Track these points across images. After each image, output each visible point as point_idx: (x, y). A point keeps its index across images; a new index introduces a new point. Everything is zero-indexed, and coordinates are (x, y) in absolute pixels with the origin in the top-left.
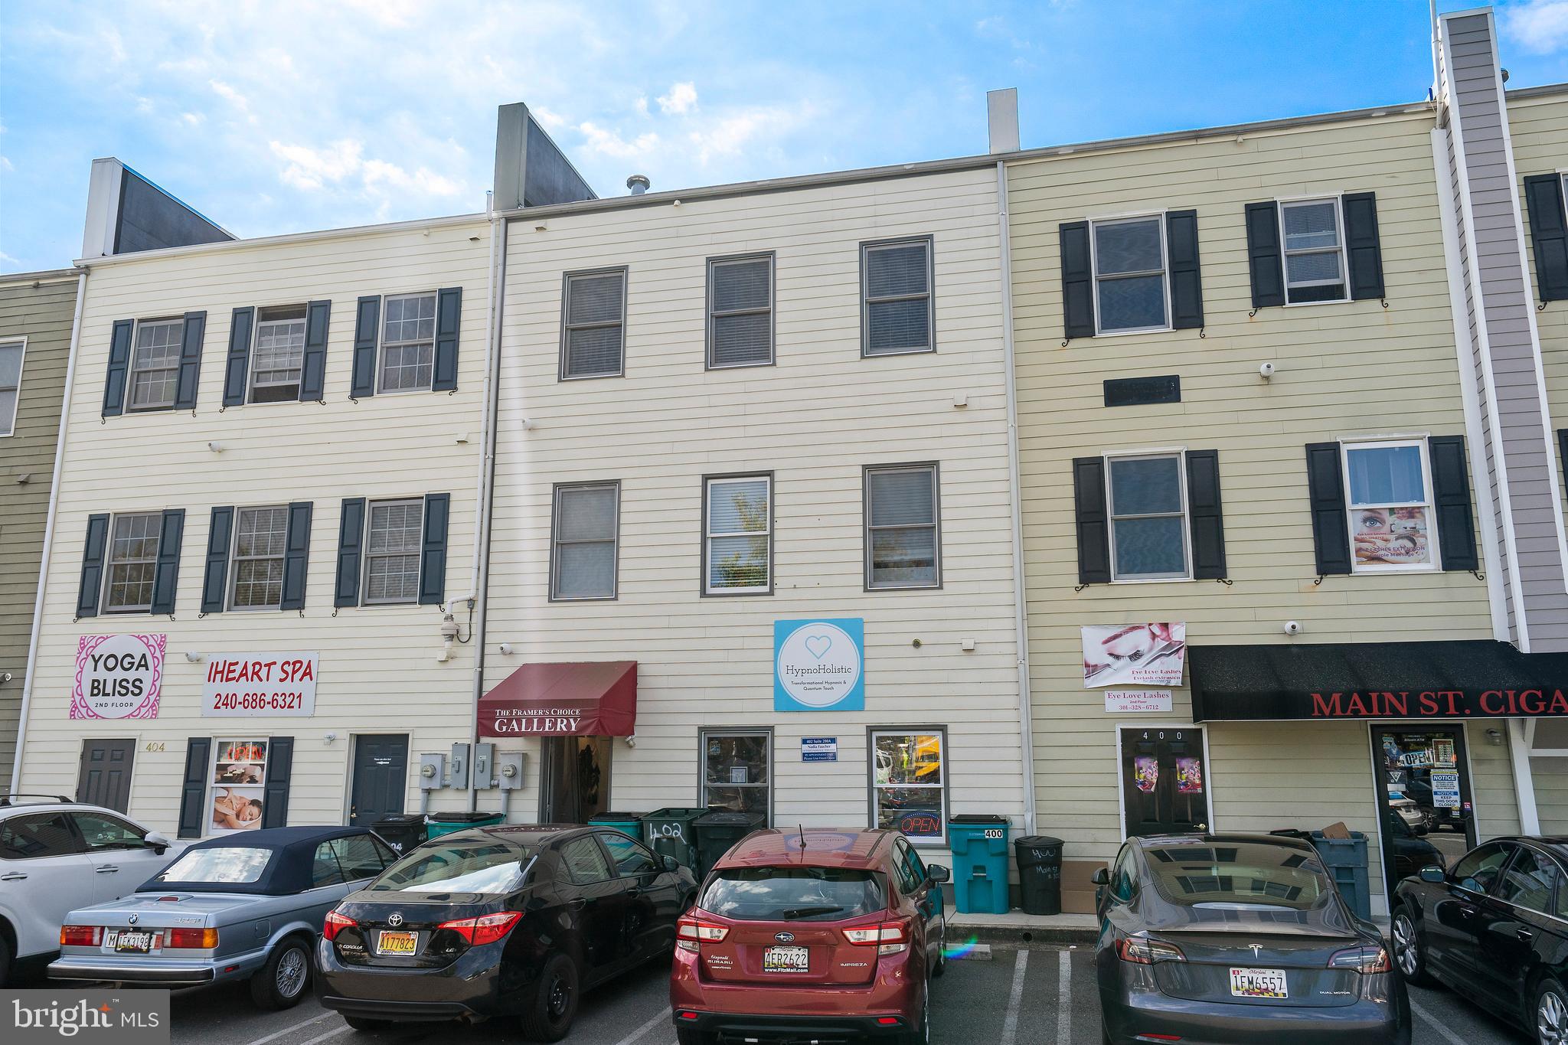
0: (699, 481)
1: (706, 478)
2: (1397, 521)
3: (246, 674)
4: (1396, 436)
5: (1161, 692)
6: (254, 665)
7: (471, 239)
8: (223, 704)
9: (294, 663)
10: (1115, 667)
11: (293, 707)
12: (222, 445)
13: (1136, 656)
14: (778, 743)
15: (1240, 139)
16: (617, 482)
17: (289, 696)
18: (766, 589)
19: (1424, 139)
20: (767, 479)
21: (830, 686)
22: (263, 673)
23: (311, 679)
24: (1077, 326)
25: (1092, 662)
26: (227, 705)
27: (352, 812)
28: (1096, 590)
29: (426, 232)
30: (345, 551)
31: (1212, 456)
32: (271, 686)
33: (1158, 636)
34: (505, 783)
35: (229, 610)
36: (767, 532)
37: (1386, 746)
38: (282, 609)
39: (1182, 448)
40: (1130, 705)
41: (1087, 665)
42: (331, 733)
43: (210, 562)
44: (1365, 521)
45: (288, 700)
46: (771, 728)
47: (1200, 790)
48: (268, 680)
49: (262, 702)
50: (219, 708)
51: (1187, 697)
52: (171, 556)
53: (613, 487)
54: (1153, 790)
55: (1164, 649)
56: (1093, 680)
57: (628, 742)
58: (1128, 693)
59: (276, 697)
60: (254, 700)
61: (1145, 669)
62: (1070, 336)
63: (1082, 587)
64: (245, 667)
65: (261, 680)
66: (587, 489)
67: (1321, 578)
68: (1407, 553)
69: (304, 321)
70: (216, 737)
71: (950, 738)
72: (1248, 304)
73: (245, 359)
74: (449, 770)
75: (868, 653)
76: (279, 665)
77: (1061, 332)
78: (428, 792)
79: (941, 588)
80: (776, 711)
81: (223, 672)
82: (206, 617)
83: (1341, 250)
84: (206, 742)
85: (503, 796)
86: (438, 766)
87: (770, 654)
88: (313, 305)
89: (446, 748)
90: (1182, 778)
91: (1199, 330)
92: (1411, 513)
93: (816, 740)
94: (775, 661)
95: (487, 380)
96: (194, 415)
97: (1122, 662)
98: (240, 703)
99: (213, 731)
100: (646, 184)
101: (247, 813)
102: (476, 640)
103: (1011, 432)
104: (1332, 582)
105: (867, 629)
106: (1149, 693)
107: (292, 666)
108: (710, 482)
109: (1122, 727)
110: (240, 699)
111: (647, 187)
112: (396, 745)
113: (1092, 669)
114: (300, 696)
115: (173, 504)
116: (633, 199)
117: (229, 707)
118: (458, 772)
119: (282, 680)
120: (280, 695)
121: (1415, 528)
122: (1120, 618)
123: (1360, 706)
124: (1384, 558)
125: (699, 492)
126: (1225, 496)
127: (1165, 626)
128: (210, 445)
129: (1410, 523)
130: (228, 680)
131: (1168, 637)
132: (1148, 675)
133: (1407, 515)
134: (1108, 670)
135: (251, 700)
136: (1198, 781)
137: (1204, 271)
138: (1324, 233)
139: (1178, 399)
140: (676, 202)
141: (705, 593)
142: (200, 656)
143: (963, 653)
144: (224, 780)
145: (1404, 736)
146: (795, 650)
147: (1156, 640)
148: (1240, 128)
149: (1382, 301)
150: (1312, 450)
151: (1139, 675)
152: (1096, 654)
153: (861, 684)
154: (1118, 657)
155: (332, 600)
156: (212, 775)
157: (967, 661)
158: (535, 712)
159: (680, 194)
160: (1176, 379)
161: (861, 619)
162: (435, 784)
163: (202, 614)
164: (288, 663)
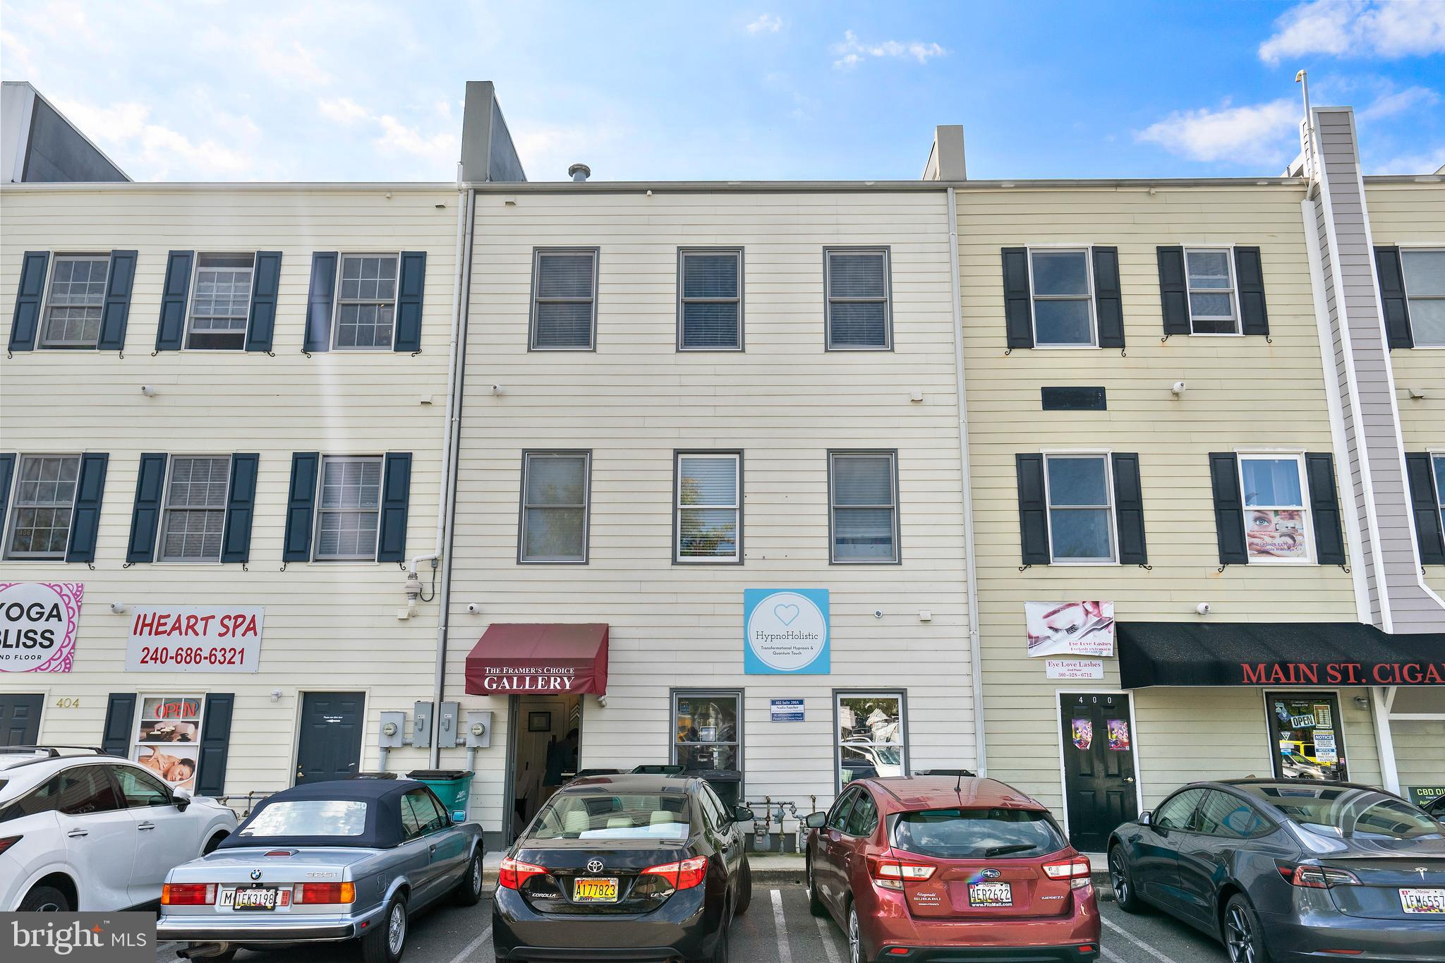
0: (671, 455)
1: (677, 452)
2: (1281, 521)
3: (179, 628)
4: (1280, 450)
5: (1094, 662)
6: (189, 618)
7: (437, 206)
8: (151, 659)
9: (236, 618)
10: (1054, 639)
11: (234, 663)
12: (156, 389)
13: (1072, 629)
14: (748, 703)
15: (1153, 191)
16: (589, 451)
17: (230, 652)
18: (736, 559)
19: (1295, 208)
20: (737, 457)
21: (798, 651)
22: (200, 627)
23: (256, 634)
24: (1018, 338)
25: (1034, 634)
26: (156, 659)
27: (298, 771)
28: (1037, 570)
29: (388, 195)
30: (295, 505)
31: (1134, 458)
32: (209, 641)
33: (1090, 613)
34: (472, 741)
35: (158, 560)
36: (737, 506)
37: (1278, 710)
38: (223, 561)
39: (1109, 450)
40: (1067, 673)
41: (1030, 637)
42: (277, 690)
43: (138, 510)
44: (1256, 520)
45: (228, 656)
46: (742, 690)
47: (1127, 748)
48: (205, 634)
49: (198, 658)
50: (147, 662)
51: (1116, 666)
52: (90, 503)
53: (584, 456)
54: (1088, 747)
55: (1097, 623)
56: (1035, 650)
57: (601, 702)
58: (1065, 662)
59: (214, 652)
60: (188, 655)
61: (1080, 641)
62: (1011, 346)
63: (1025, 568)
64: (179, 620)
65: (197, 634)
66: (557, 456)
67: (1224, 567)
68: (1289, 549)
69: (253, 270)
70: (142, 693)
71: (909, 701)
72: (1160, 331)
73: (183, 304)
74: (410, 728)
75: (833, 621)
76: (218, 619)
77: (1004, 342)
78: (388, 750)
79: (900, 563)
80: (746, 673)
81: (150, 625)
82: (132, 567)
83: (1233, 292)
84: (131, 698)
85: (469, 754)
86: (400, 725)
87: (740, 621)
88: (262, 256)
89: (408, 706)
90: (1113, 737)
91: (1121, 350)
92: (1292, 515)
93: (785, 701)
94: (745, 627)
95: (453, 345)
96: (121, 357)
97: (1059, 635)
98: (172, 658)
99: (138, 687)
100: (587, 172)
101: (177, 773)
102: (440, 599)
103: (963, 427)
104: (1233, 570)
105: (832, 598)
106: (1083, 662)
107: (233, 621)
108: (681, 457)
109: (1062, 692)
110: (172, 653)
111: (588, 174)
112: (351, 703)
113: (1035, 641)
114: (242, 651)
115: (95, 447)
116: (574, 185)
117: (158, 661)
118: (421, 730)
119: (221, 635)
120: (218, 650)
121: (1294, 528)
122: (1058, 596)
123: (1281, 675)
124: (1271, 552)
125: (670, 465)
126: (1145, 494)
127: (1096, 604)
128: (144, 388)
129: (1290, 524)
130: (157, 633)
131: (1099, 614)
132: (1083, 647)
133: (1289, 516)
134: (1048, 642)
135: (184, 655)
136: (1126, 740)
137: (1125, 300)
138: (1219, 277)
139: (1104, 408)
140: (649, 192)
141: (676, 561)
142: (125, 607)
143: (921, 624)
144: (150, 738)
145: (1292, 702)
146: (763, 616)
147: (1089, 616)
148: (1153, 182)
149: (1267, 337)
150: (1215, 458)
151: (1075, 647)
152: (1038, 627)
153: (827, 650)
154: (1056, 630)
155: (280, 554)
156: (137, 732)
157: (924, 631)
158: (527, 670)
159: (653, 186)
160: (1102, 390)
161: (827, 590)
162: (396, 742)
163: (127, 564)
164: (229, 617)
